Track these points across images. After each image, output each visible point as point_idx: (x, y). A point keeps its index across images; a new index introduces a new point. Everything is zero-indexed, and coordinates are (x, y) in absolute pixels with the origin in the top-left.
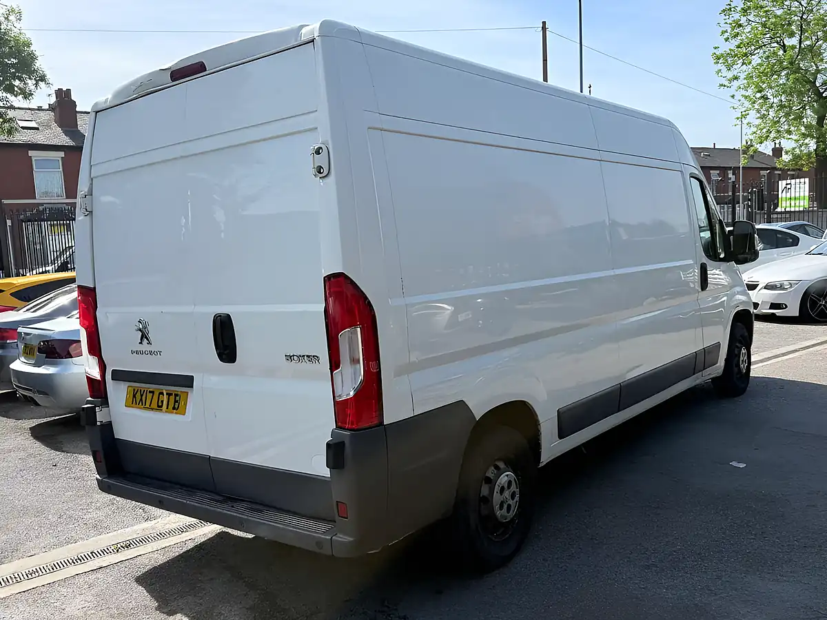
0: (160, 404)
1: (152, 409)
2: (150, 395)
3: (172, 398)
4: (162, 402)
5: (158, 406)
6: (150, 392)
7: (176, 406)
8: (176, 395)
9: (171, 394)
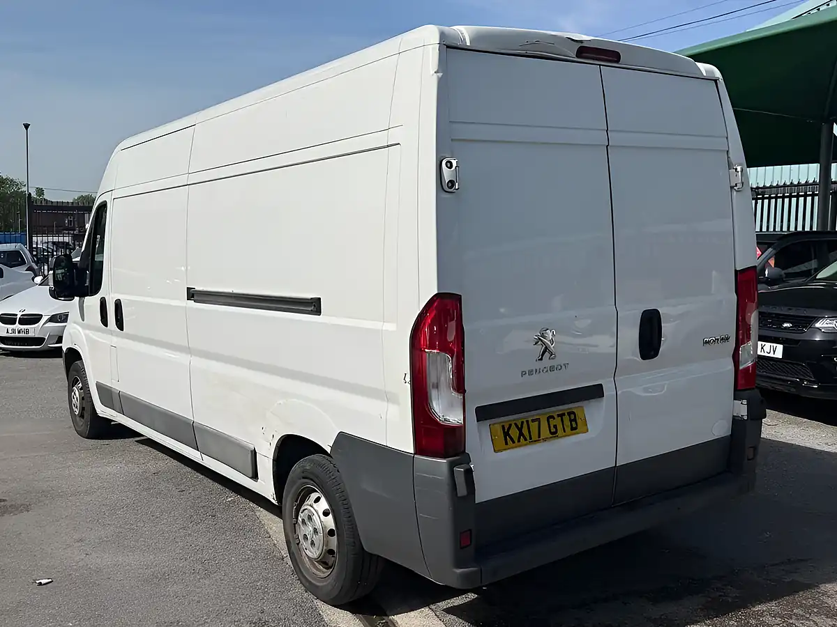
0: (553, 430)
1: (545, 440)
2: (534, 426)
3: (566, 418)
4: (555, 426)
5: (551, 433)
6: (533, 421)
7: (574, 426)
8: (569, 414)
9: (564, 414)
